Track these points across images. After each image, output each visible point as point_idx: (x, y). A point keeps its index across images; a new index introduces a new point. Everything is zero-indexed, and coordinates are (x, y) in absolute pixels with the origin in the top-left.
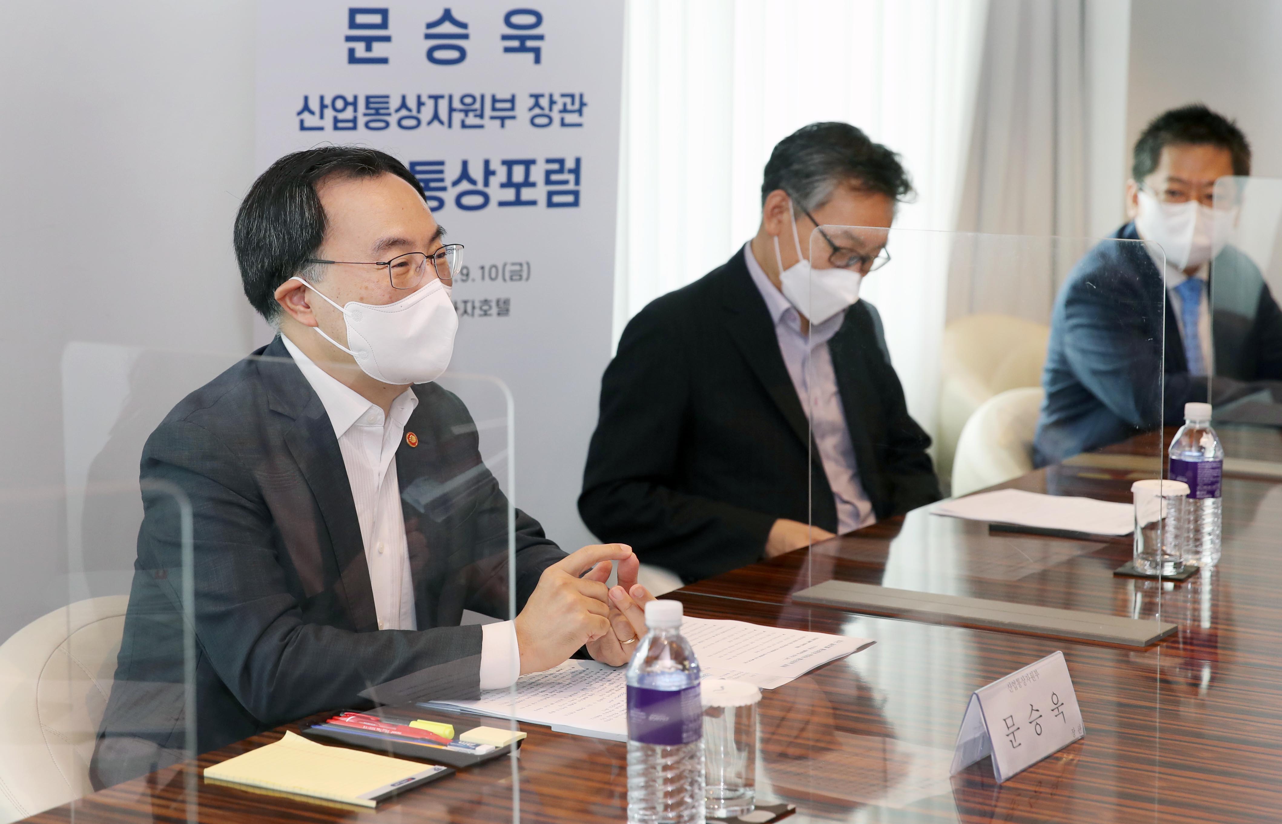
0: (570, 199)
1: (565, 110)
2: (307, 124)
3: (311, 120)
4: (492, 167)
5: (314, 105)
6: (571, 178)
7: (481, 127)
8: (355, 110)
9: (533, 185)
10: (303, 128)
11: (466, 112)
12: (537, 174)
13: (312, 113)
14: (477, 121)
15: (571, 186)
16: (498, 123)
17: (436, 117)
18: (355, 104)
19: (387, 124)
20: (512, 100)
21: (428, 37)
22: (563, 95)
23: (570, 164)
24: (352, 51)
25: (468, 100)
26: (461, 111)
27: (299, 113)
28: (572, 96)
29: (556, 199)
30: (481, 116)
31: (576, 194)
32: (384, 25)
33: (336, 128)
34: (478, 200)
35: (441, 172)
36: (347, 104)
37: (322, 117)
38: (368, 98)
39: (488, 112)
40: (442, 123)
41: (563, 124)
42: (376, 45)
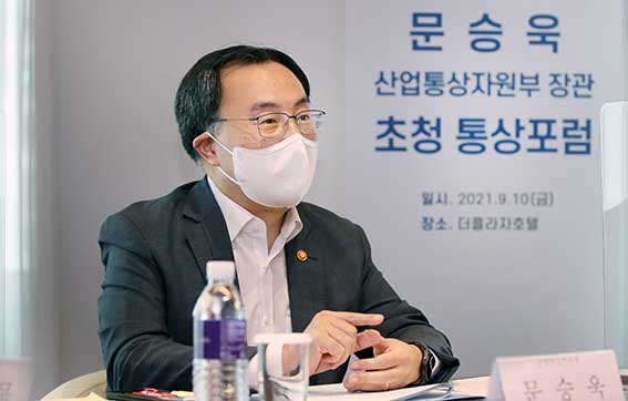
0: (583, 148)
2: (382, 91)
3: (384, 88)
4: (522, 124)
5: (388, 78)
6: (584, 133)
8: (418, 82)
9: (554, 138)
11: (502, 85)
14: (510, 92)
15: (584, 140)
16: (526, 93)
17: (478, 88)
18: (418, 78)
20: (536, 78)
23: (582, 124)
27: (377, 83)
28: (583, 76)
29: (572, 148)
30: (513, 88)
31: (588, 145)
33: (404, 94)
34: (512, 147)
35: (483, 126)
36: (411, 77)
37: (393, 85)
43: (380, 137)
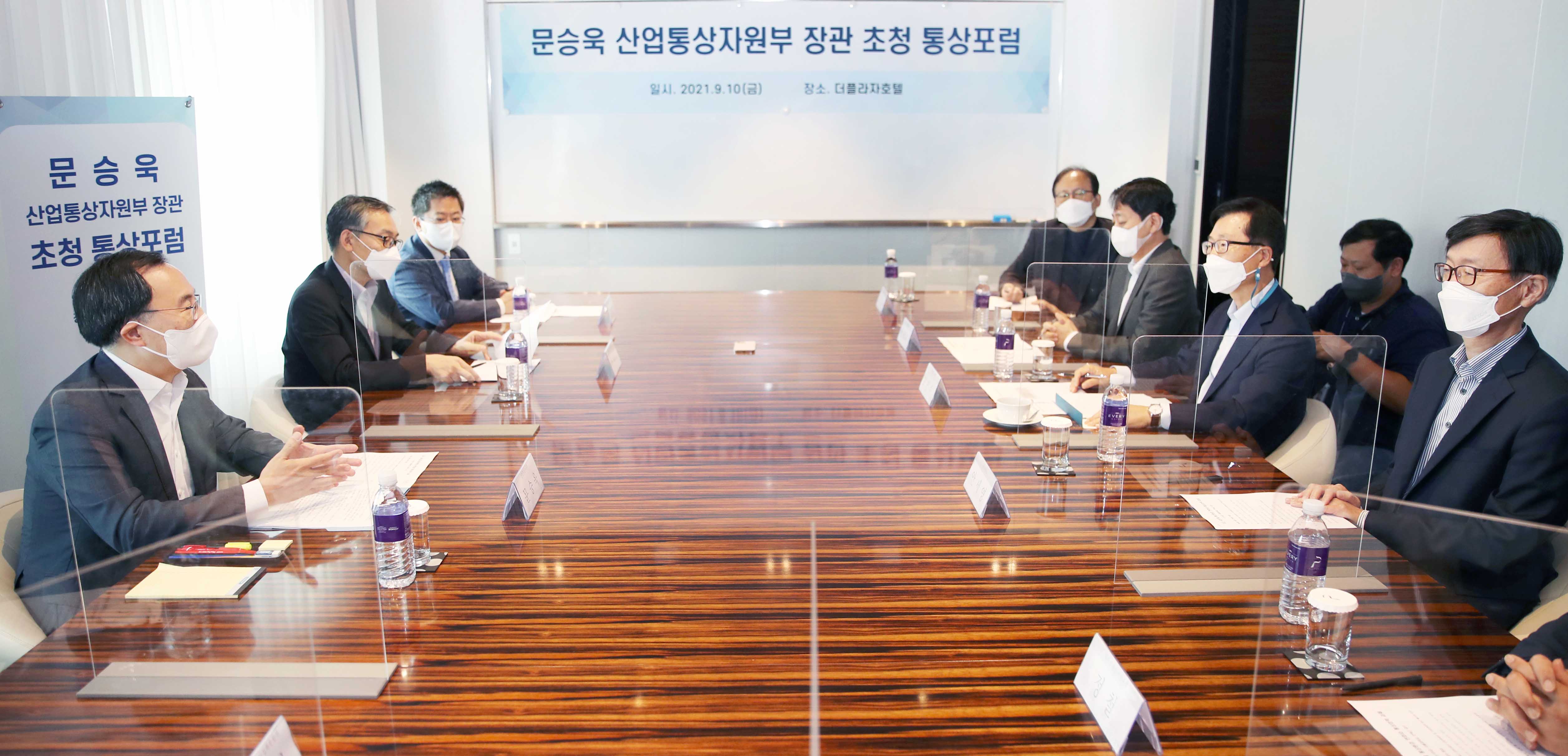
0: (179, 248)
1: (172, 204)
3: (34, 220)
7: (130, 216)
9: (160, 243)
10: (31, 224)
11: (121, 209)
12: (161, 237)
13: (36, 216)
14: (127, 213)
15: (179, 242)
16: (138, 213)
17: (105, 212)
18: (59, 209)
19: (79, 219)
20: (144, 201)
21: (96, 171)
22: (170, 197)
23: (177, 231)
24: (54, 182)
25: (121, 203)
26: (118, 208)
27: (28, 217)
28: (175, 197)
29: (172, 249)
30: (129, 210)
31: (182, 245)
32: (71, 167)
33: (50, 223)
36: (54, 209)
37: (41, 217)
38: (66, 205)
39: (132, 208)
40: (108, 215)
41: (172, 211)
42: (67, 178)
43: (35, 258)
